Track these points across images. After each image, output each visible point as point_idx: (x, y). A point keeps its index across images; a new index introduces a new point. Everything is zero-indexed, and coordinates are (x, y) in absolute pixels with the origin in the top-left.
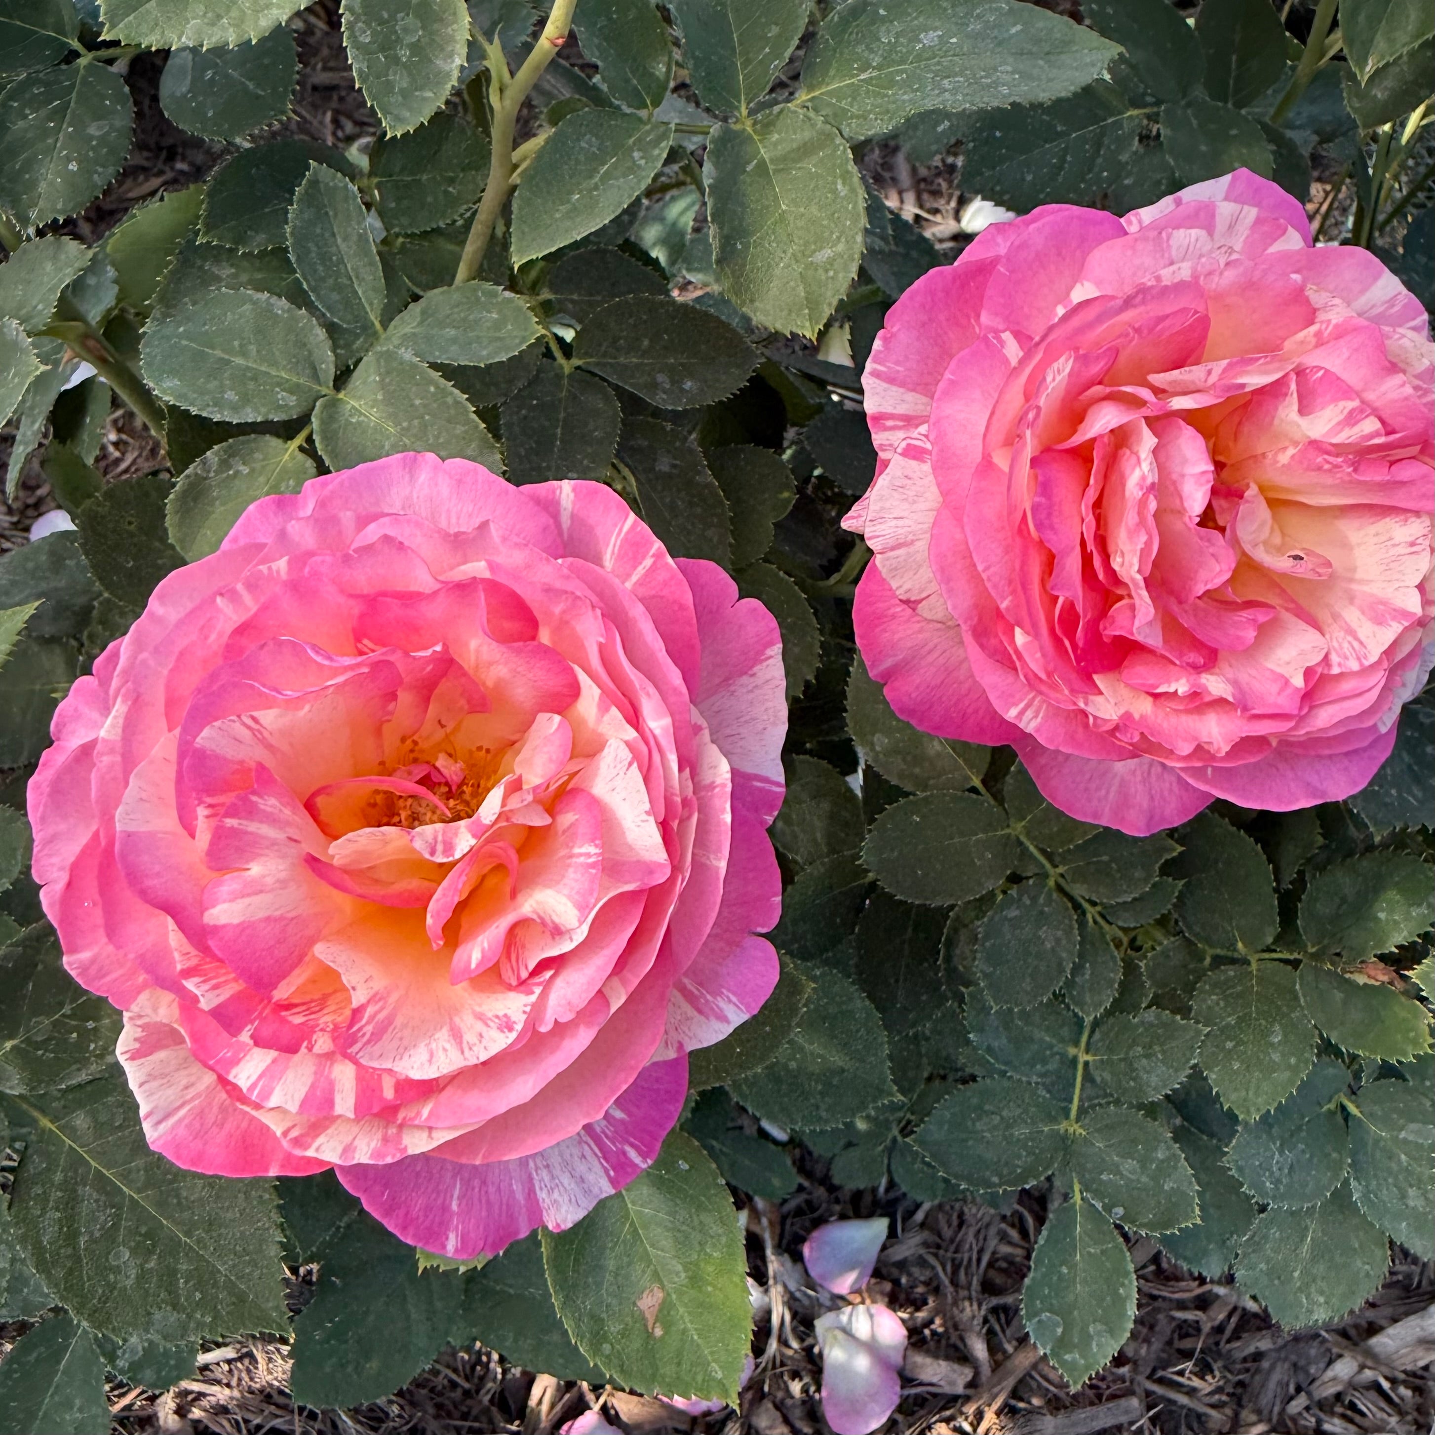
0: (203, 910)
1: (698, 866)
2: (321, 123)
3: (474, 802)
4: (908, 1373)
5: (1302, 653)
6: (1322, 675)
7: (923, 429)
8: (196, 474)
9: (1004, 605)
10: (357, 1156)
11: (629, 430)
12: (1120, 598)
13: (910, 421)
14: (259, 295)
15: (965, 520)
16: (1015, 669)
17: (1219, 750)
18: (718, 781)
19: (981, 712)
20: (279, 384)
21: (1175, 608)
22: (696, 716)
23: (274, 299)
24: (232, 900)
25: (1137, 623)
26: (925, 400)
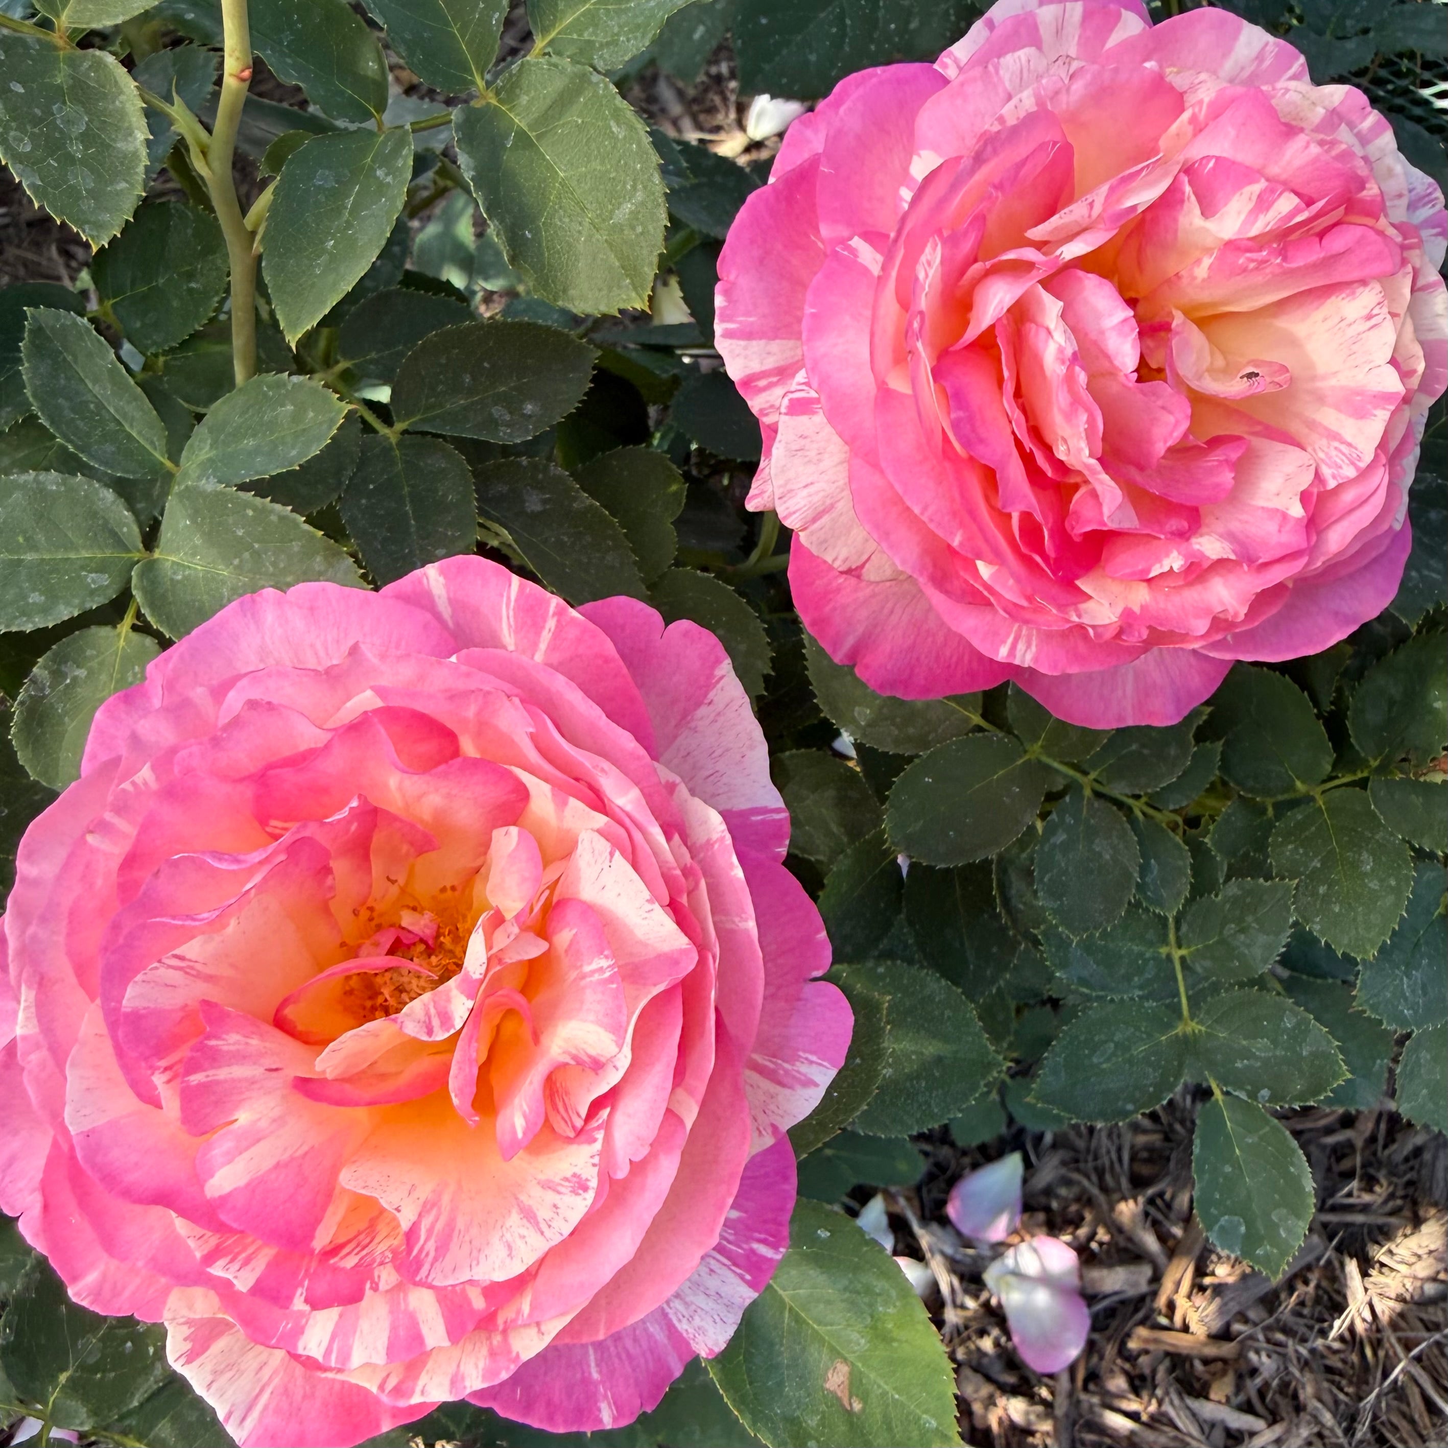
0: (201, 1185)
1: (726, 936)
2: (50, 259)
3: (458, 950)
4: (1090, 1291)
5: (1288, 478)
6: (1319, 495)
7: (801, 376)
8: (30, 696)
9: (956, 542)
10: (468, 1383)
11: (483, 480)
12: (1076, 487)
13: (783, 373)
14: (24, 478)
15: (883, 464)
16: (989, 604)
17: (1236, 614)
18: (715, 836)
19: (966, 658)
20: (83, 568)
21: (1138, 477)
22: (665, 774)
23: (43, 476)
24: (230, 1162)
25: (1106, 511)
26: (791, 343)
